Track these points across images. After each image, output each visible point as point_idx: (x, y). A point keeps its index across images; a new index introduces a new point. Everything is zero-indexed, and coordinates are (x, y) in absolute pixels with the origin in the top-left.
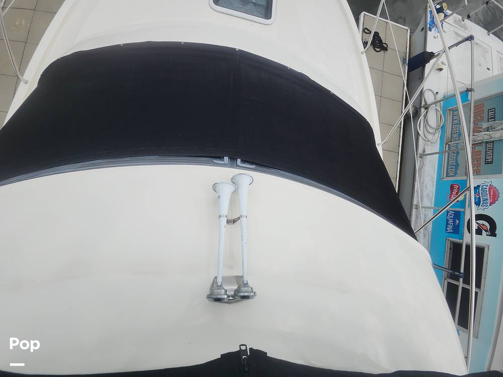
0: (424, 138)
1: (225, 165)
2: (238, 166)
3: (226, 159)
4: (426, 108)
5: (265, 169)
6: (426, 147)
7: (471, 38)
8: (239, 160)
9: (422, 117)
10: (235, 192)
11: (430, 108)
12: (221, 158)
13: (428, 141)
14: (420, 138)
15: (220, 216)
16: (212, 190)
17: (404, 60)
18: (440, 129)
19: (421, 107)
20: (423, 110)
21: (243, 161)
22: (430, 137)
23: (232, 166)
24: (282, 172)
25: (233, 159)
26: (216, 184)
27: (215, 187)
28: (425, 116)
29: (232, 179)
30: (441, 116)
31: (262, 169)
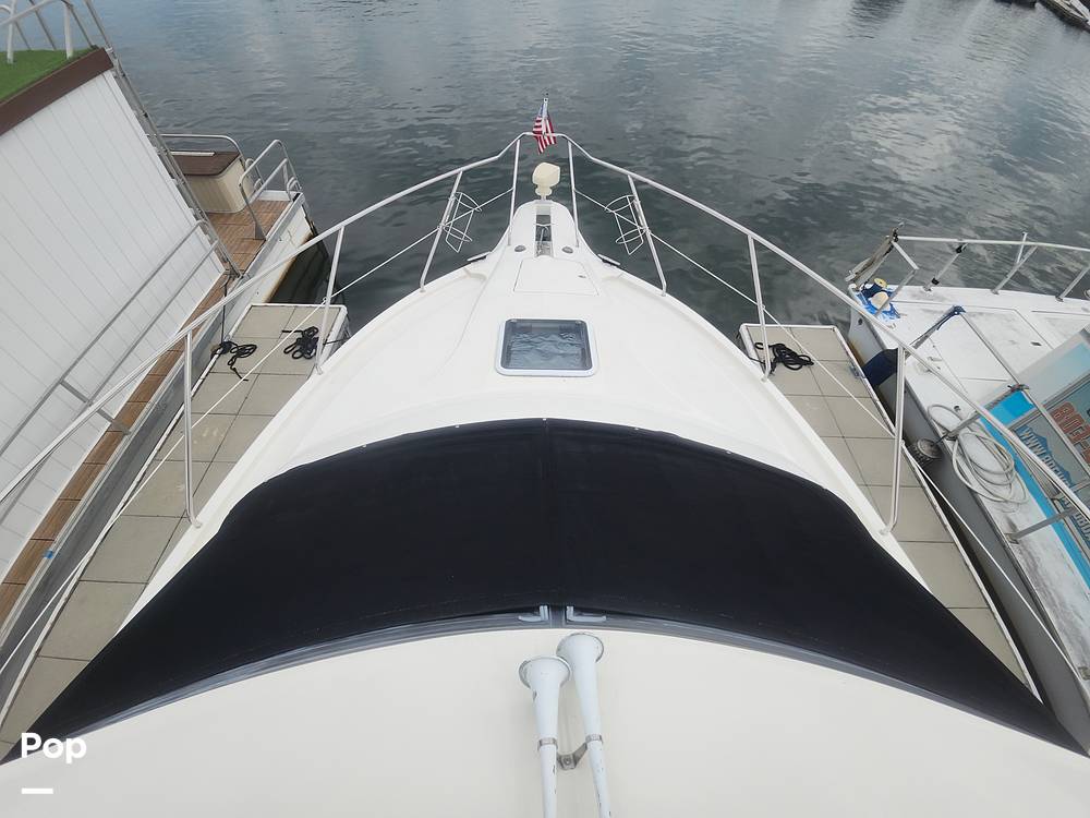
0: (991, 497)
1: (542, 625)
2: (569, 624)
3: (544, 610)
4: (954, 439)
5: (628, 621)
6: (1011, 516)
7: (957, 311)
8: (570, 610)
9: (955, 457)
10: (569, 682)
11: (960, 437)
12: (534, 610)
13: (1006, 501)
14: (983, 499)
15: (541, 743)
16: (521, 684)
17: (854, 370)
18: (1015, 472)
19: (940, 440)
20: (948, 443)
21: (579, 610)
22: (1004, 492)
23: (557, 625)
24: (666, 623)
25: (557, 609)
26: (525, 663)
27: (525, 673)
28: (963, 454)
29: (559, 650)
30: (997, 447)
31: (621, 621)
